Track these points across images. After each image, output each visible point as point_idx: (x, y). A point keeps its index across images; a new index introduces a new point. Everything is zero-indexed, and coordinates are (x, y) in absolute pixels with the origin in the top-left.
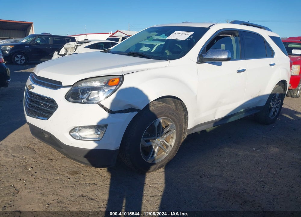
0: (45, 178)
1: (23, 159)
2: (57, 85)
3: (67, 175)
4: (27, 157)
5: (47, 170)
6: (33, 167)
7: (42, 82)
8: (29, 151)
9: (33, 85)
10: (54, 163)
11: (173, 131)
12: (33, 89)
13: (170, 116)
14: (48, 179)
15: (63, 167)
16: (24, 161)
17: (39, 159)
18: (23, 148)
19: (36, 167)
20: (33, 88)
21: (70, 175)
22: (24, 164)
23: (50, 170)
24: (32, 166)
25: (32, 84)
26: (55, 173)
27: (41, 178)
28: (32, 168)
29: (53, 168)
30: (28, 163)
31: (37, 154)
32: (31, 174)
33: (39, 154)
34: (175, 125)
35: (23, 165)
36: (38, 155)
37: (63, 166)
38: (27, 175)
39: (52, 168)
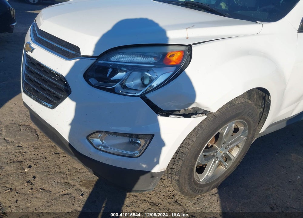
0: (48, 189)
1: (19, 148)
2: (71, 52)
3: (79, 186)
4: (25, 145)
5: (51, 173)
6: (33, 165)
7: (47, 42)
8: (29, 134)
9: (33, 45)
10: (61, 160)
11: (244, 138)
12: (31, 52)
13: (248, 118)
14: (50, 192)
15: (74, 171)
16: (20, 153)
17: (41, 151)
18: (22, 129)
19: (36, 166)
20: (32, 50)
21: (84, 188)
22: (20, 158)
23: (55, 174)
24: (31, 163)
25: (31, 42)
26: (62, 181)
27: (41, 190)
28: (30, 167)
29: (60, 171)
30: (25, 157)
31: (40, 141)
32: (27, 179)
33: (42, 141)
34: (247, 131)
35: (19, 160)
36: (41, 143)
37: (74, 169)
38: (21, 181)
39: (57, 170)
